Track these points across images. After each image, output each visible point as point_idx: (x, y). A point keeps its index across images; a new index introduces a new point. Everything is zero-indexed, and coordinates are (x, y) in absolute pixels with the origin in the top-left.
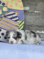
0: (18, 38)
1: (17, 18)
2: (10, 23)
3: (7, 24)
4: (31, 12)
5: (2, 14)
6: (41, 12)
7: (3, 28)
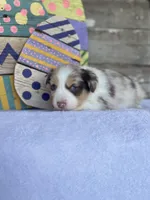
0: (84, 91)
1: (75, 37)
2: (56, 52)
3: (48, 54)
4: (101, 33)
5: (28, 25)
6: (122, 30)
7: (37, 67)
